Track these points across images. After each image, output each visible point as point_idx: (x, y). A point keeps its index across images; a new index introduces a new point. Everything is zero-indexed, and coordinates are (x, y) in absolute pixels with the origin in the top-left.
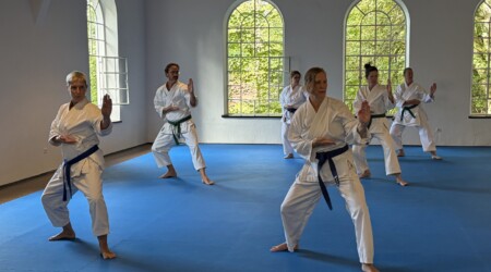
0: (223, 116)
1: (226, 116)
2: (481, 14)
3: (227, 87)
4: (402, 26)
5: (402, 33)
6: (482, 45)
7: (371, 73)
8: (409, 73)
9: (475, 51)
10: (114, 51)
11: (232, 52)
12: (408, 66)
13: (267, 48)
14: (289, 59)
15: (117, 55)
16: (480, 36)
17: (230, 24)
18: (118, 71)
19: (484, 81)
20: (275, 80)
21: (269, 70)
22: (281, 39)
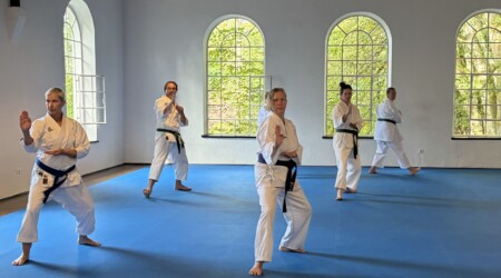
0: (203, 136)
1: (205, 136)
2: (464, 35)
3: (207, 106)
4: (383, 45)
5: (384, 52)
6: (465, 66)
7: (345, 91)
8: (392, 93)
9: (458, 72)
10: (91, 69)
11: (212, 70)
12: (390, 86)
13: (248, 67)
14: (270, 78)
15: (94, 73)
16: (462, 57)
17: (210, 43)
18: (95, 89)
19: (466, 102)
20: (256, 99)
21: (250, 89)
22: (262, 57)
